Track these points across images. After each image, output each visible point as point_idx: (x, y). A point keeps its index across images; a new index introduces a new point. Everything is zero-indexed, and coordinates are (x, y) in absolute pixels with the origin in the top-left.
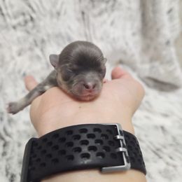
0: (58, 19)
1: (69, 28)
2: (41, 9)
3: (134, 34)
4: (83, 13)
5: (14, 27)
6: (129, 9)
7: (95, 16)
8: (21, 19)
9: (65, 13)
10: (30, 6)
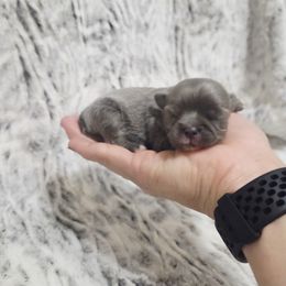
0: (146, 35)
1: (157, 49)
2: (126, 15)
3: (234, 66)
4: (177, 29)
5: (85, 40)
6: (233, 29)
7: (193, 34)
8: (97, 27)
9: (155, 26)
10: (111, 10)
